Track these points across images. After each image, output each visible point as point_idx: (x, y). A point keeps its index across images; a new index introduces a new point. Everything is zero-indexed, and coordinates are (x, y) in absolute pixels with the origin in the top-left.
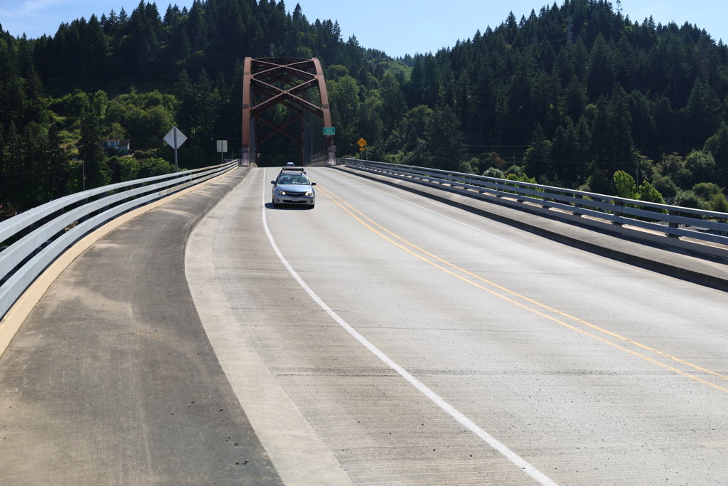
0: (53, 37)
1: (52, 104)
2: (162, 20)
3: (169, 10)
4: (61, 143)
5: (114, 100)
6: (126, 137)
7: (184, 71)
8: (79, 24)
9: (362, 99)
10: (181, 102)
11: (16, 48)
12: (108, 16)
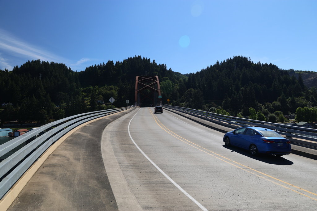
0: (84, 71)
1: (83, 90)
2: (115, 65)
3: (117, 62)
4: (85, 101)
5: (100, 89)
6: (103, 99)
7: (120, 80)
8: (91, 67)
9: (173, 87)
10: (119, 89)
11: (74, 75)
12: (99, 65)
